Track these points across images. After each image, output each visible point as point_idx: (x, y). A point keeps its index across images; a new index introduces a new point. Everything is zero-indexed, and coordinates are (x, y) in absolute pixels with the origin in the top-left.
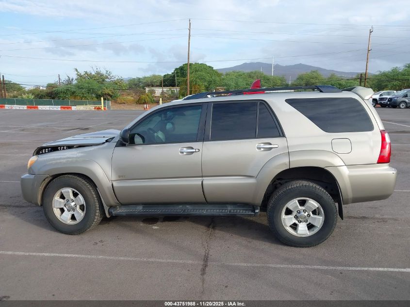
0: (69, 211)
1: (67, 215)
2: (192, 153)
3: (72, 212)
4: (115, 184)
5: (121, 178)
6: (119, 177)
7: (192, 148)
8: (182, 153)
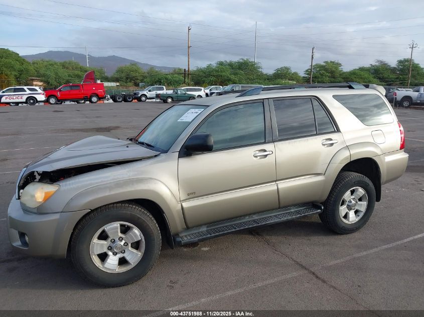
0: (115, 254)
1: (112, 261)
2: (266, 156)
3: (119, 256)
4: (185, 205)
5: (191, 196)
6: (188, 195)
7: (265, 151)
8: (256, 157)
